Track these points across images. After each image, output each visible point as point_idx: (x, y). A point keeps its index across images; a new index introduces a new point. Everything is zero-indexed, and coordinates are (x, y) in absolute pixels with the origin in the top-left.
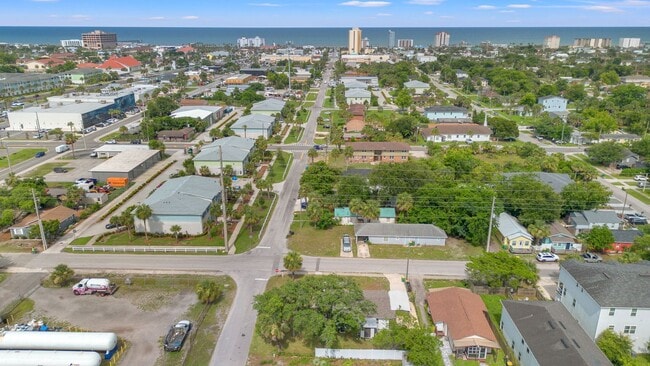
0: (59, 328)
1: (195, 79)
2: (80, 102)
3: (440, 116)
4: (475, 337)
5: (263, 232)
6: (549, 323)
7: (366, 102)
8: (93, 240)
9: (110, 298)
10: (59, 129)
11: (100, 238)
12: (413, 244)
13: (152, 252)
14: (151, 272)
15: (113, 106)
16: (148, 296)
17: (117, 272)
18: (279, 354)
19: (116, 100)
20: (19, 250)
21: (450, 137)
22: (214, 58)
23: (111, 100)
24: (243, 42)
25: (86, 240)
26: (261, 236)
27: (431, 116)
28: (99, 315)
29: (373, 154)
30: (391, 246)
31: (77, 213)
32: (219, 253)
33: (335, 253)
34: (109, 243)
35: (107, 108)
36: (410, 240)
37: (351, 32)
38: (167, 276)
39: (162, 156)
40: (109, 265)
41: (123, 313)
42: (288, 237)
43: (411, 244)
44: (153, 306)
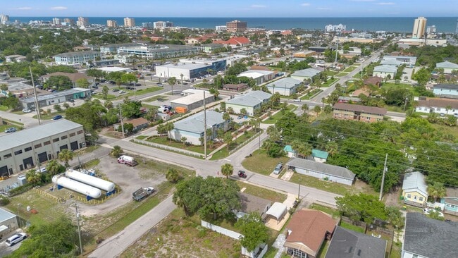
0: (100, 177)
1: (276, 53)
2: (195, 63)
3: (446, 92)
4: (301, 244)
5: (234, 152)
6: (351, 248)
7: (389, 76)
8: (146, 139)
9: (132, 168)
10: (174, 78)
11: (151, 137)
12: (326, 179)
13: (168, 150)
14: (159, 160)
15: (211, 67)
16: (148, 171)
17: (145, 156)
18: (184, 218)
19: (213, 63)
20: (113, 137)
21: (438, 110)
22: (301, 39)
23: (210, 63)
24: (329, 28)
25: (143, 137)
26: (231, 154)
27: (437, 92)
28: (121, 174)
29: (353, 114)
30: (309, 177)
31: (150, 123)
32: (201, 157)
33: (267, 173)
34: (152, 141)
35: (206, 68)
36: (325, 176)
37: (417, 21)
38: (165, 164)
39: (216, 98)
40: (145, 152)
41: (131, 177)
42: (247, 157)
43: (325, 179)
44: (146, 177)
